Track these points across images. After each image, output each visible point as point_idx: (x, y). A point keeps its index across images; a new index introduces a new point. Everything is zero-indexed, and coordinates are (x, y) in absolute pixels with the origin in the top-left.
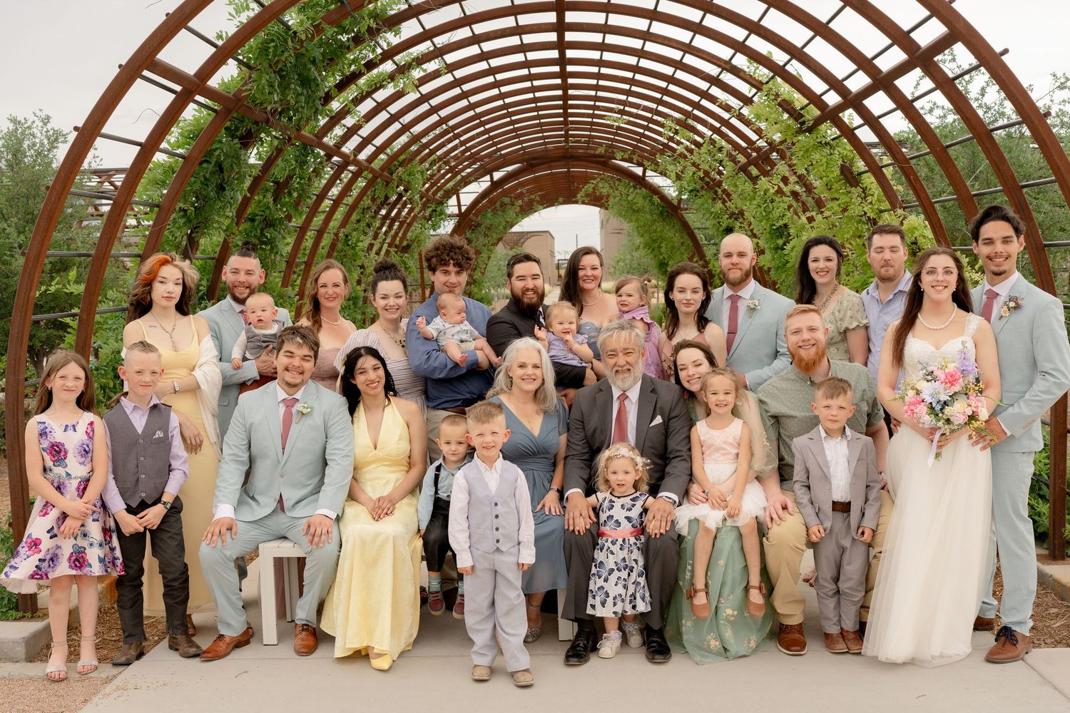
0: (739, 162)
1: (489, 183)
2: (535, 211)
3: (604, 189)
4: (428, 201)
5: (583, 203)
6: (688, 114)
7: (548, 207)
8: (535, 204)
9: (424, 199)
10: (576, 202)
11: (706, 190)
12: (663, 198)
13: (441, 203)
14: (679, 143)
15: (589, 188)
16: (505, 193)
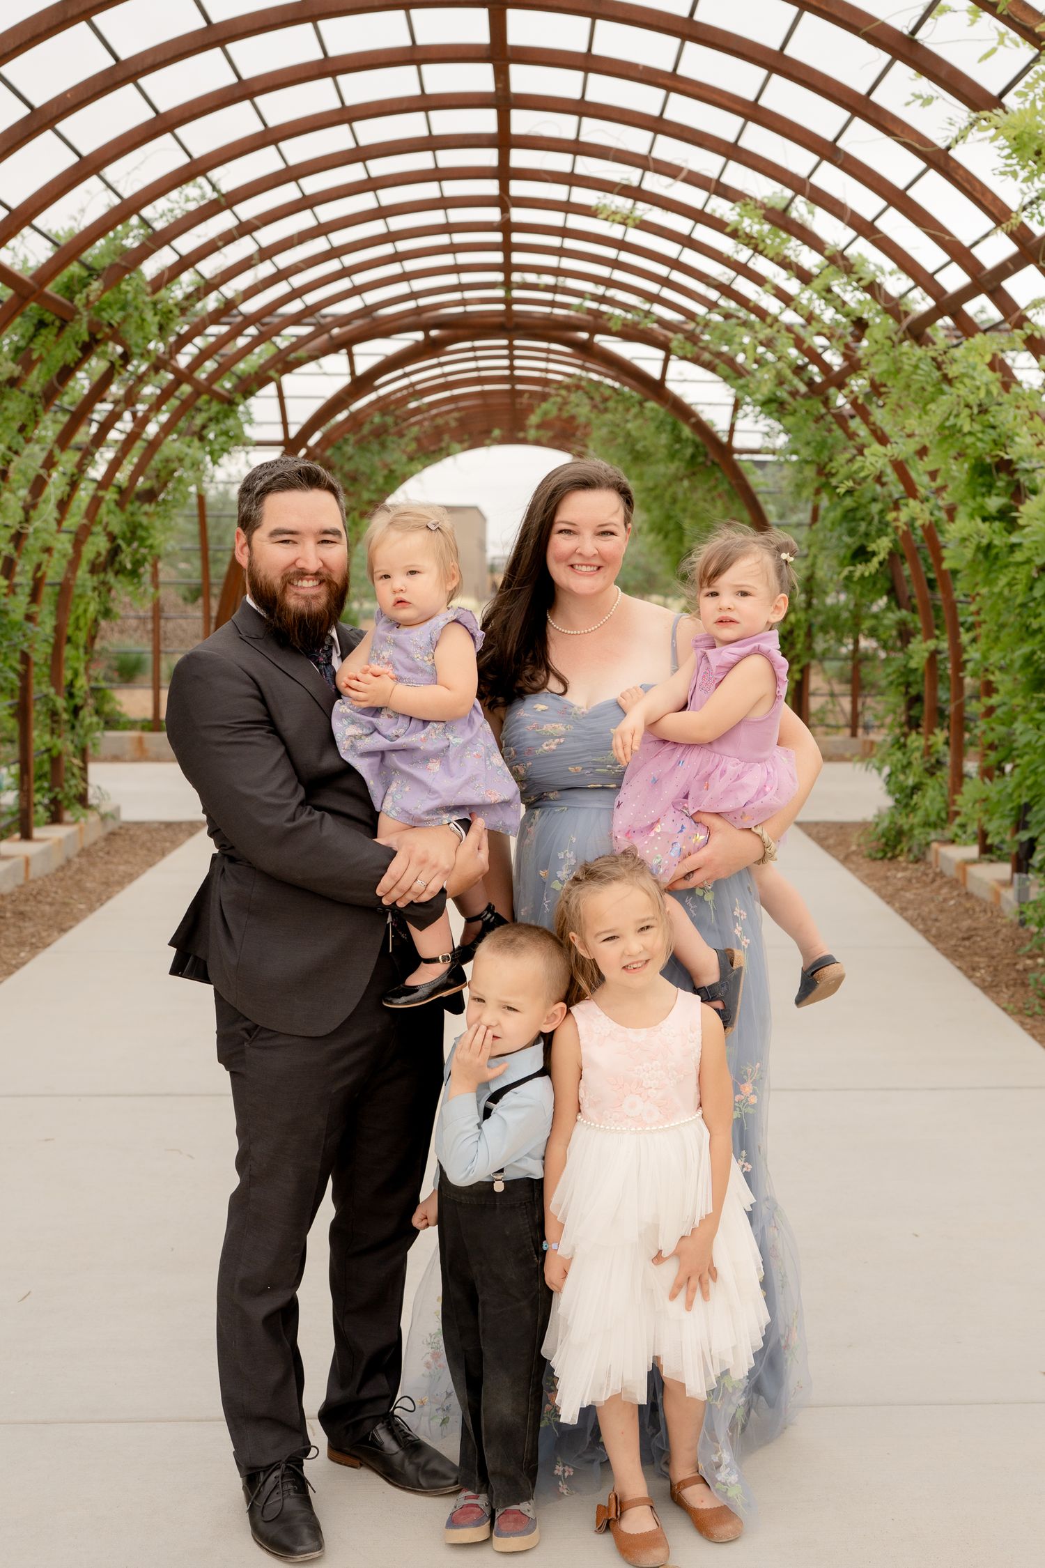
0: (906, 314)
1: (347, 380)
2: (448, 455)
3: (582, 409)
4: (197, 393)
5: (537, 443)
6: (799, 185)
7: (472, 447)
8: (446, 437)
9: (186, 389)
10: (524, 441)
11: (805, 396)
12: (702, 428)
13: (229, 403)
14: (759, 280)
15: (548, 408)
16: (383, 405)
